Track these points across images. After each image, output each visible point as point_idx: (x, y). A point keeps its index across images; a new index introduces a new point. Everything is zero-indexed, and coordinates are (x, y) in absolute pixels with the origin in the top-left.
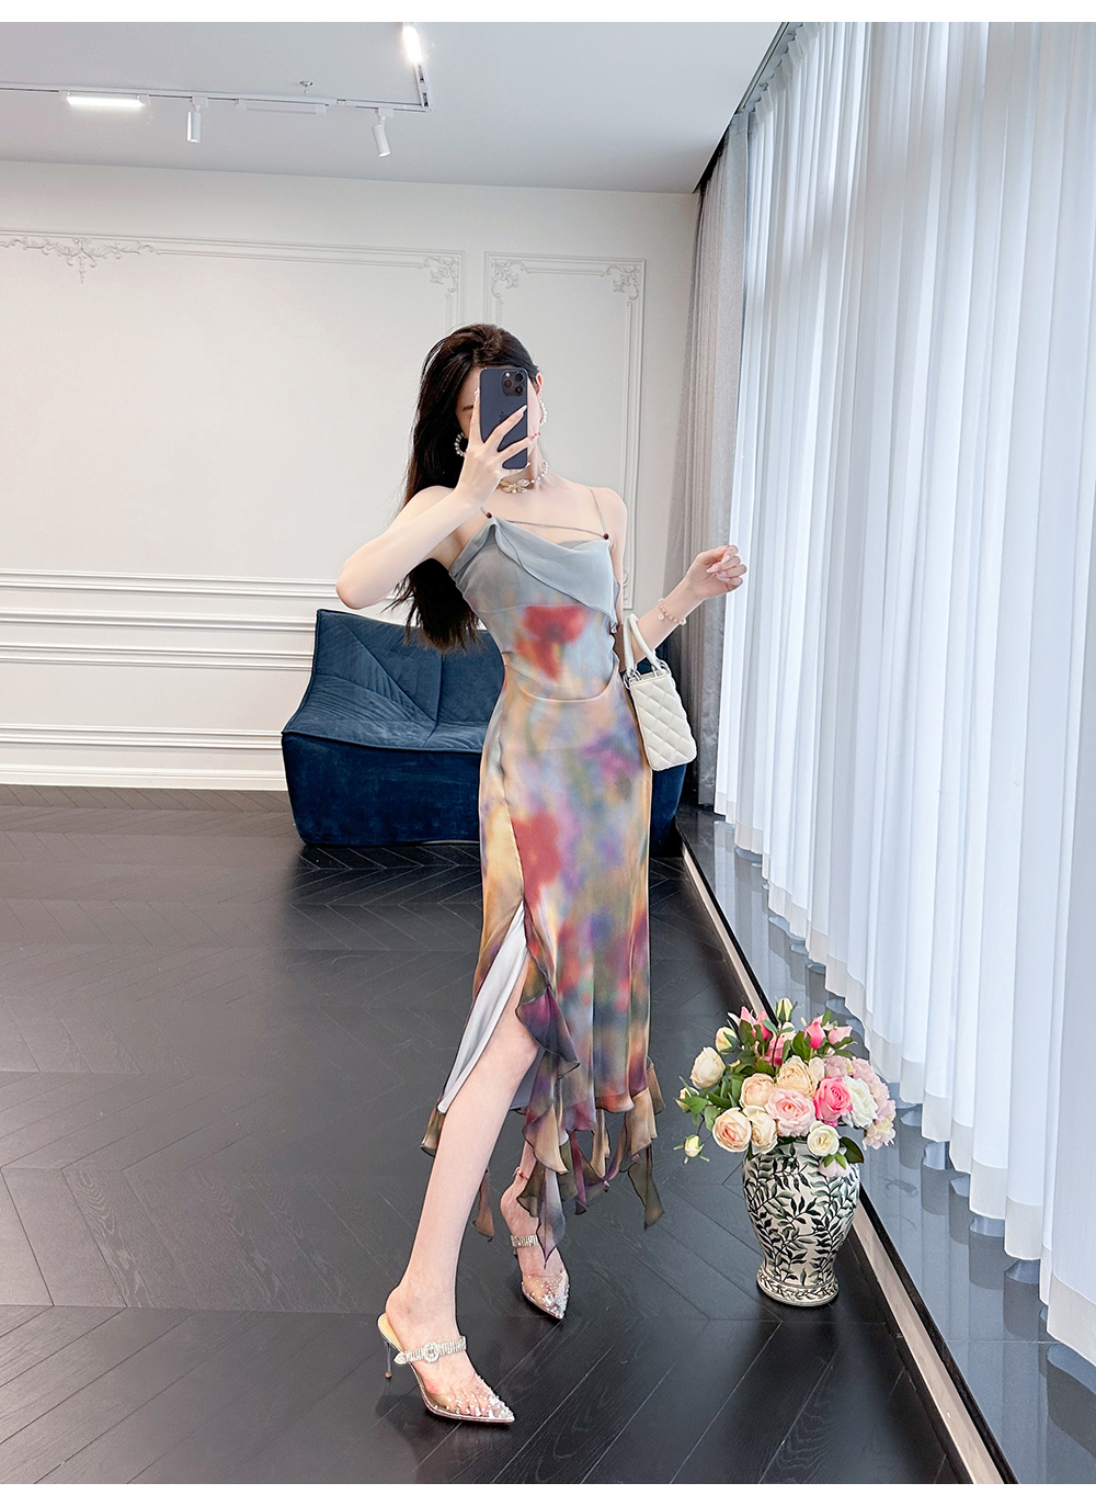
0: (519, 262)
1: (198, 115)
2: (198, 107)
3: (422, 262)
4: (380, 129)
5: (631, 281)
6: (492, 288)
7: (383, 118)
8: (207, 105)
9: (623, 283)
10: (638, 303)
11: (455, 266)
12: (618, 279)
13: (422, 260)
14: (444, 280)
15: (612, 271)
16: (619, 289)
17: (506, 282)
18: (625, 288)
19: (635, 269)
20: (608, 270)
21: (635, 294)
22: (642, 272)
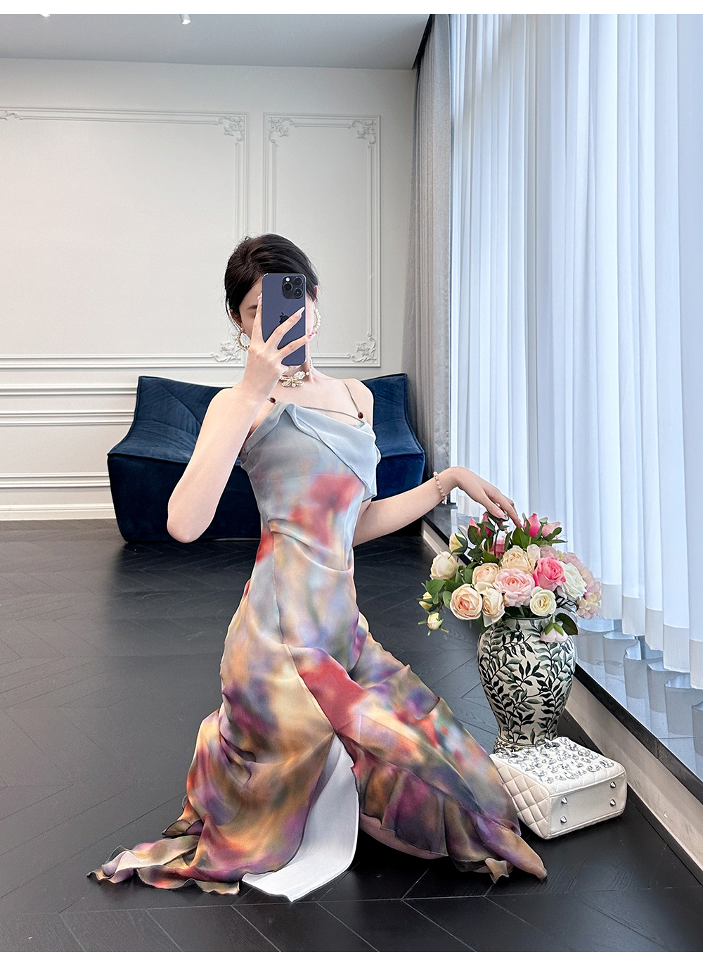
0: (289, 118)
3: (217, 121)
5: (370, 131)
6: (269, 138)
9: (365, 133)
10: (376, 147)
11: (242, 123)
12: (361, 130)
13: (217, 119)
14: (233, 133)
15: (357, 124)
16: (362, 136)
17: (279, 133)
18: (366, 136)
19: (373, 123)
20: (353, 124)
21: (373, 140)
22: (378, 124)
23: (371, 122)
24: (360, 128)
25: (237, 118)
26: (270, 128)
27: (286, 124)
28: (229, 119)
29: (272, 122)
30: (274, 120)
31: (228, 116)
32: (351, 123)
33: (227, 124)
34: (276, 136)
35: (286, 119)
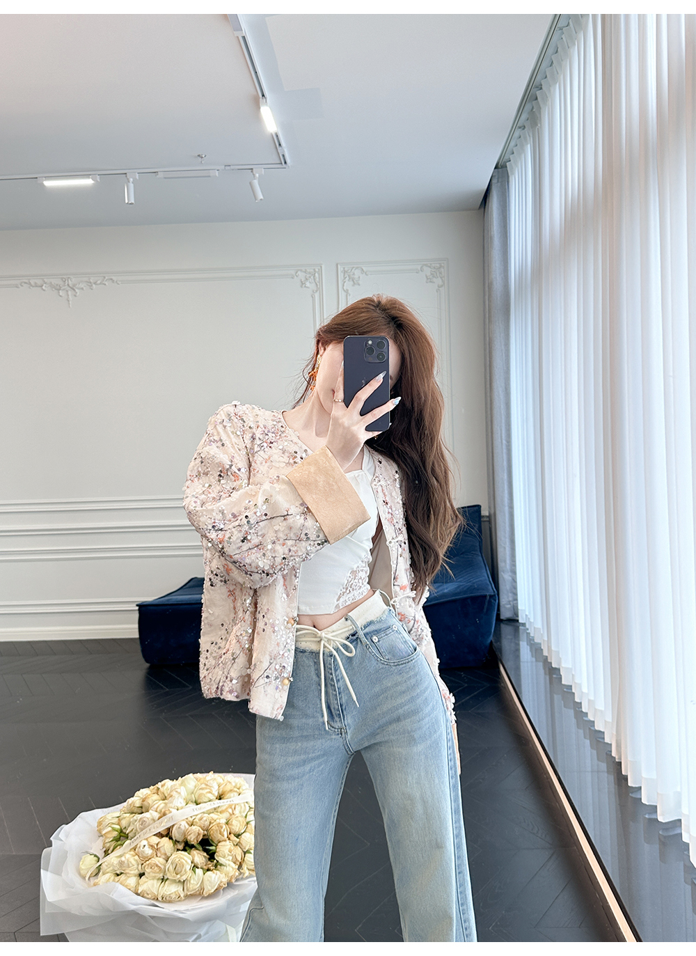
0: (360, 267)
1: (131, 185)
2: (131, 180)
3: (294, 274)
4: (256, 182)
5: (438, 275)
6: (343, 287)
7: (257, 175)
8: (137, 178)
9: (433, 277)
10: (444, 290)
11: (316, 274)
12: (429, 274)
13: (293, 272)
14: (308, 284)
15: (425, 268)
16: (429, 280)
17: (352, 283)
18: (434, 280)
19: (441, 267)
20: (421, 268)
21: (441, 283)
22: (446, 268)
23: (438, 265)
24: (428, 271)
25: (312, 270)
26: (342, 278)
27: (357, 273)
28: (305, 272)
29: (345, 272)
30: (346, 269)
31: (303, 269)
32: (419, 268)
33: (301, 275)
34: (348, 285)
35: (357, 268)
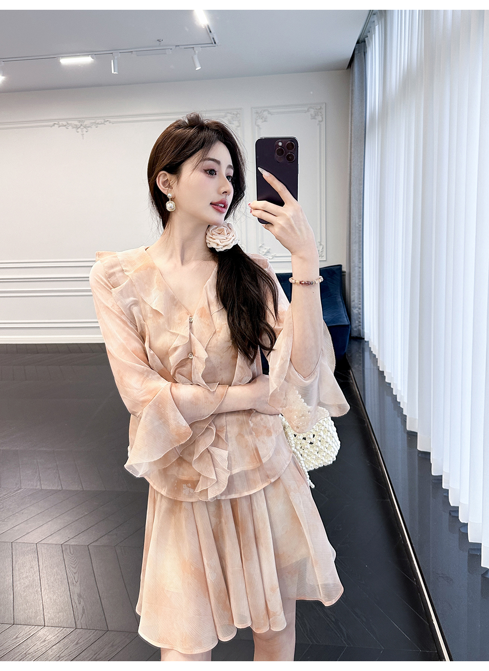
0: (267, 110)
1: (116, 61)
2: (116, 57)
4: (196, 58)
5: (319, 114)
6: (256, 123)
7: (197, 52)
8: (120, 56)
9: (316, 115)
10: (323, 124)
11: (238, 115)
13: (224, 114)
16: (314, 118)
20: (308, 109)
21: (321, 119)
22: (324, 109)
23: (319, 107)
24: (312, 111)
25: (236, 112)
26: (256, 117)
27: (266, 113)
30: (258, 111)
31: (230, 111)
32: (306, 109)
33: (230, 116)
34: (260, 122)
35: (264, 111)
